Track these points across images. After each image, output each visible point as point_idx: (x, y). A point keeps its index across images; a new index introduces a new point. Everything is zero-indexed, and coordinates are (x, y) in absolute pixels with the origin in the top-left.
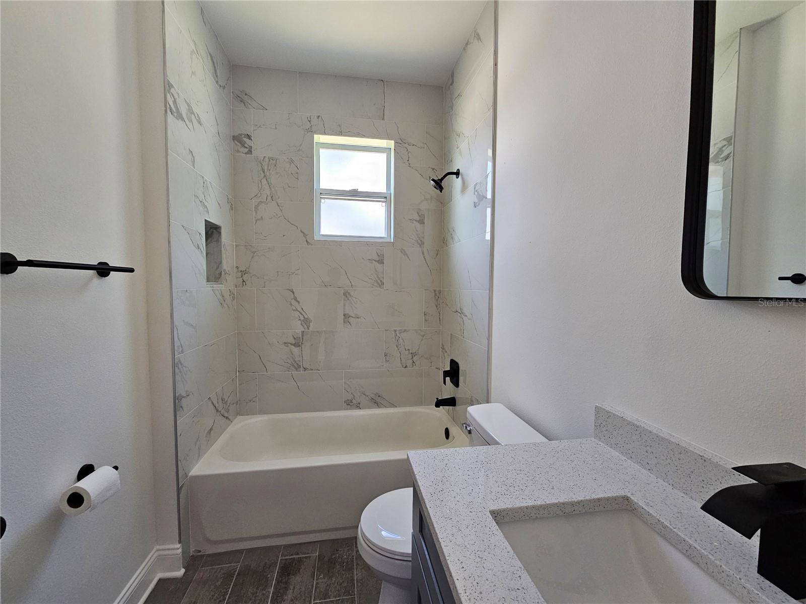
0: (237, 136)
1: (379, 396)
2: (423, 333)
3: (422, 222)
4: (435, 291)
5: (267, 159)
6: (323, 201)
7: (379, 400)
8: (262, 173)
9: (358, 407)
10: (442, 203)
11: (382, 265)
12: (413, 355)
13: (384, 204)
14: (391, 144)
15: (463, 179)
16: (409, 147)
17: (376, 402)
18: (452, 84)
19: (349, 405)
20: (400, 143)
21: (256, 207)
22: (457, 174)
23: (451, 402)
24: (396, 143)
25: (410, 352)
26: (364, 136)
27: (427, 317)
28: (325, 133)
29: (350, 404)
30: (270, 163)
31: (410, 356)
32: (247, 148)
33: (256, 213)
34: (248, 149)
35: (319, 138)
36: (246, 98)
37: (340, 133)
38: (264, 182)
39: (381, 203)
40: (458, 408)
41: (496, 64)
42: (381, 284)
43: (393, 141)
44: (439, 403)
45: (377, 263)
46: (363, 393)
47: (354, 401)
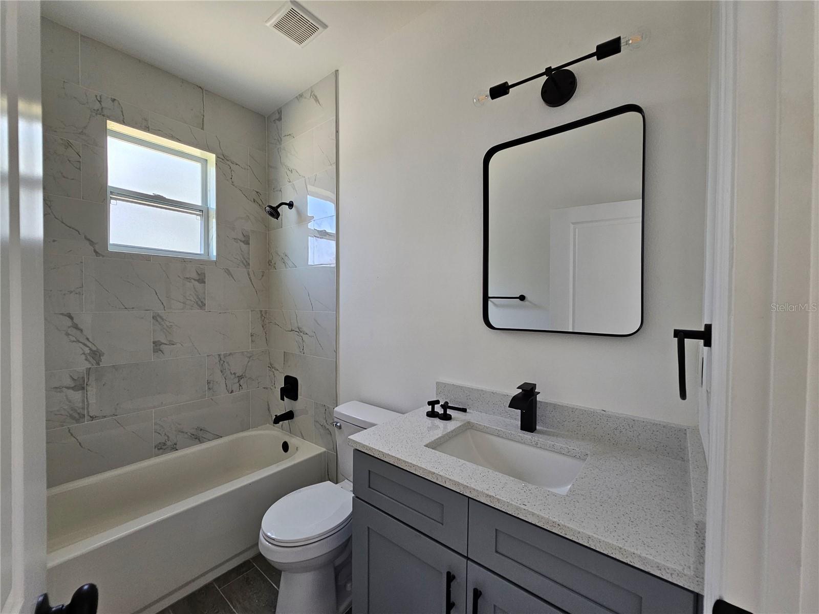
1: (200, 430)
2: (249, 355)
3: (247, 243)
4: (261, 311)
6: (112, 201)
7: (201, 434)
9: (174, 448)
10: (266, 226)
11: (203, 284)
12: (240, 377)
13: (199, 217)
14: (212, 157)
15: (297, 212)
16: (233, 166)
17: (197, 438)
18: (280, 119)
19: (161, 449)
20: (222, 160)
22: (291, 205)
23: (289, 416)
24: (217, 157)
25: (237, 375)
26: (179, 140)
27: (254, 338)
28: (123, 122)
31: (237, 380)
35: (112, 125)
37: (147, 129)
39: (192, 215)
40: (295, 419)
42: (202, 305)
43: (214, 155)
44: (278, 420)
45: (196, 282)
46: (179, 431)
47: (169, 443)
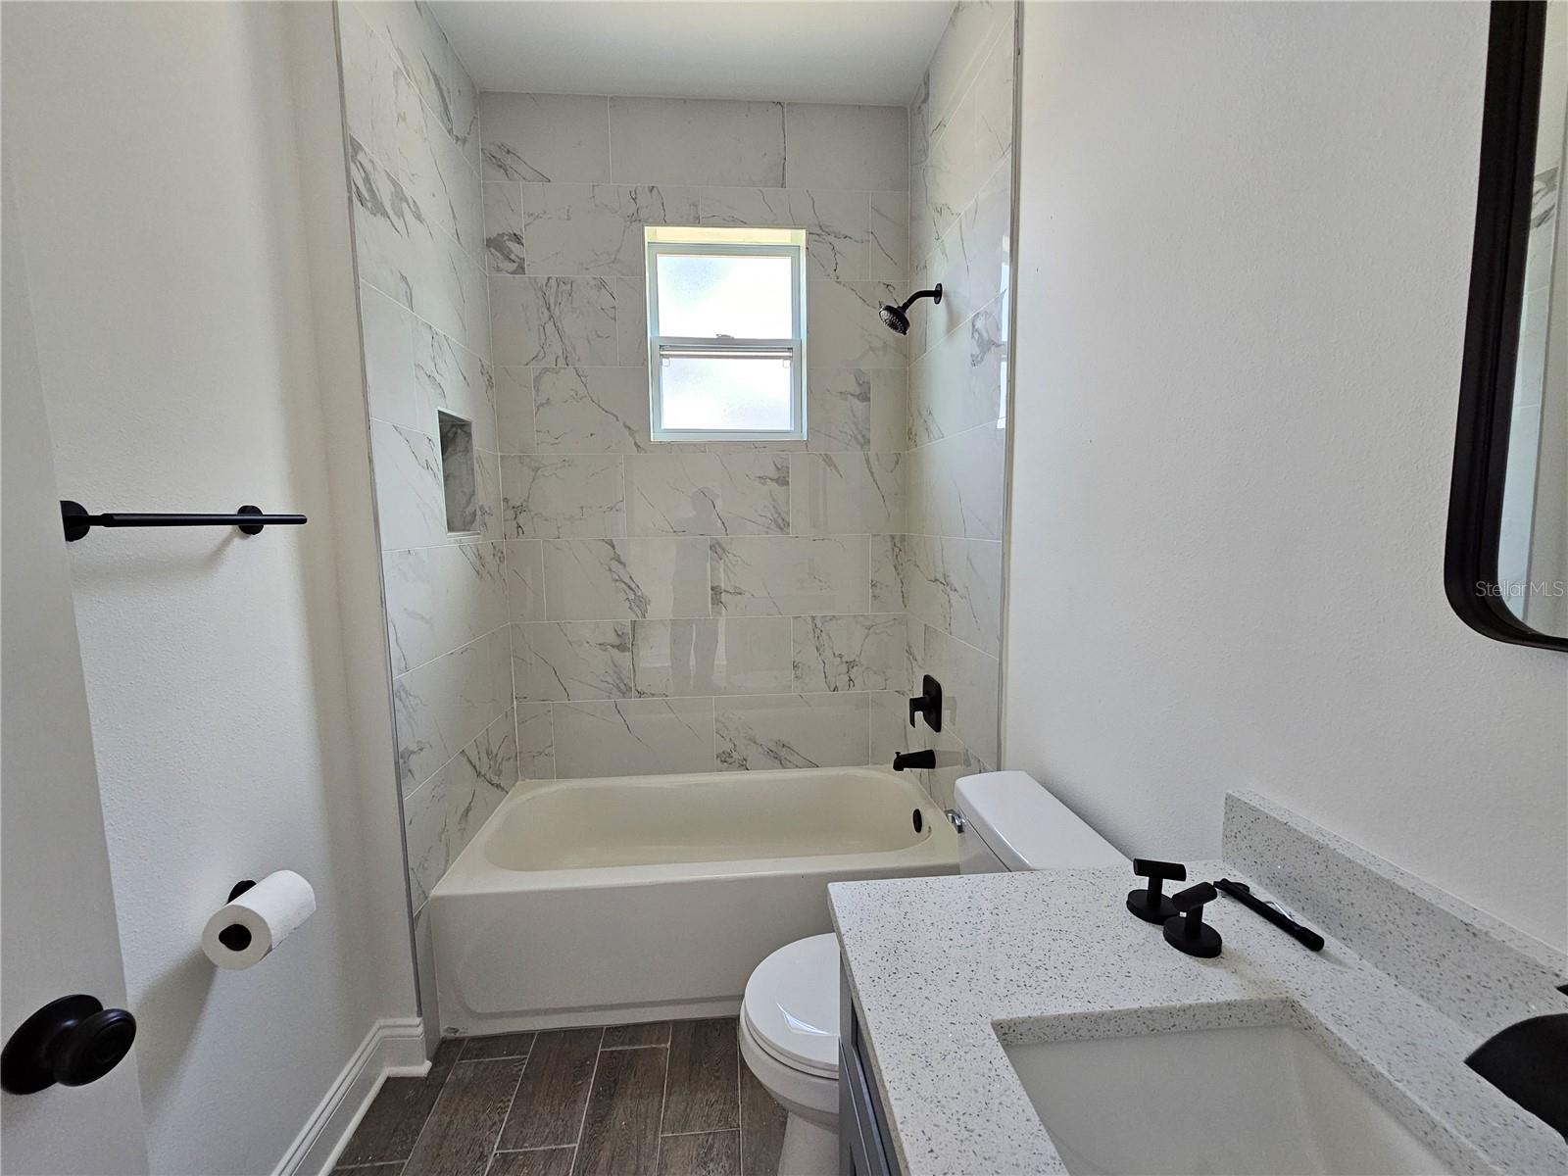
0: (495, 239)
1: (784, 746)
2: (869, 623)
3: (864, 397)
4: (893, 537)
5: (553, 282)
6: (665, 361)
7: (783, 752)
8: (546, 311)
9: (743, 765)
10: (905, 356)
11: (785, 487)
12: (851, 665)
13: (788, 362)
14: (799, 237)
15: (949, 305)
16: (837, 243)
17: (778, 756)
18: (925, 100)
19: (725, 762)
20: (820, 235)
21: (537, 379)
22: (937, 294)
23: (925, 760)
24: (810, 233)
25: (844, 660)
26: (744, 224)
27: (878, 591)
28: (665, 223)
29: (727, 760)
30: (560, 290)
31: (844, 668)
32: (514, 262)
33: (538, 390)
34: (516, 265)
35: (655, 234)
36: (508, 160)
37: (697, 222)
38: (550, 327)
39: (781, 361)
40: (938, 770)
41: (1019, 52)
42: (783, 525)
43: (804, 231)
44: (902, 762)
45: (774, 484)
46: (751, 740)
47: (734, 755)
